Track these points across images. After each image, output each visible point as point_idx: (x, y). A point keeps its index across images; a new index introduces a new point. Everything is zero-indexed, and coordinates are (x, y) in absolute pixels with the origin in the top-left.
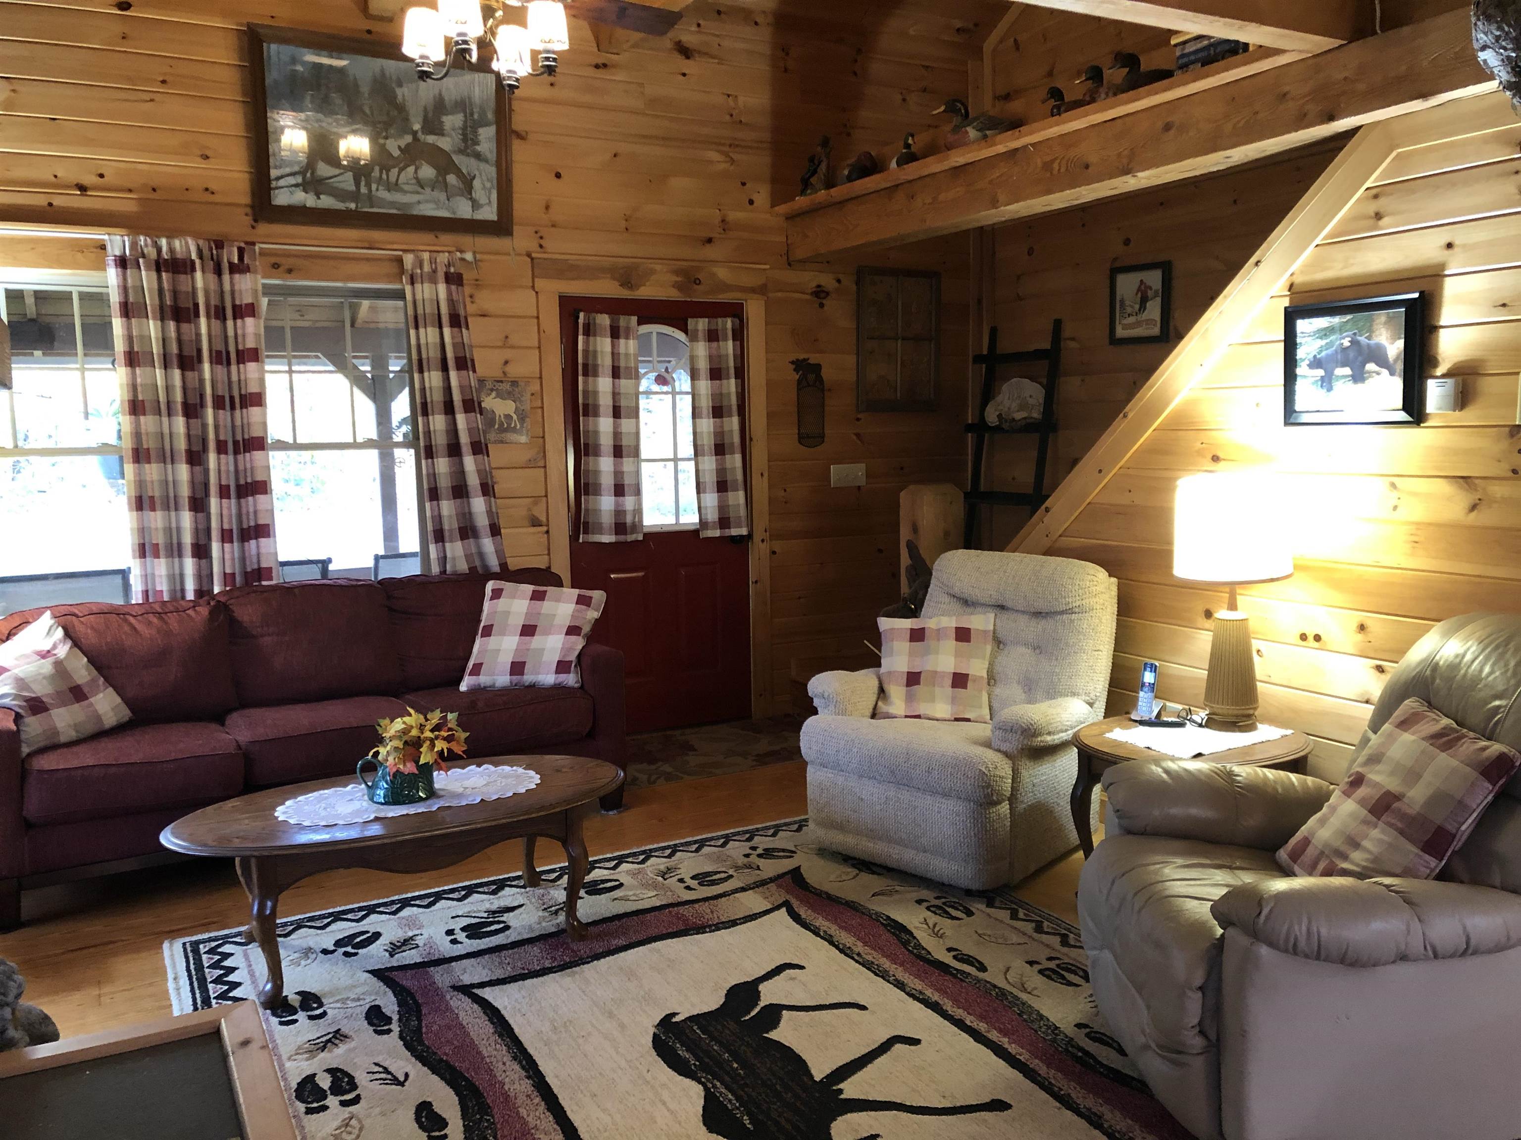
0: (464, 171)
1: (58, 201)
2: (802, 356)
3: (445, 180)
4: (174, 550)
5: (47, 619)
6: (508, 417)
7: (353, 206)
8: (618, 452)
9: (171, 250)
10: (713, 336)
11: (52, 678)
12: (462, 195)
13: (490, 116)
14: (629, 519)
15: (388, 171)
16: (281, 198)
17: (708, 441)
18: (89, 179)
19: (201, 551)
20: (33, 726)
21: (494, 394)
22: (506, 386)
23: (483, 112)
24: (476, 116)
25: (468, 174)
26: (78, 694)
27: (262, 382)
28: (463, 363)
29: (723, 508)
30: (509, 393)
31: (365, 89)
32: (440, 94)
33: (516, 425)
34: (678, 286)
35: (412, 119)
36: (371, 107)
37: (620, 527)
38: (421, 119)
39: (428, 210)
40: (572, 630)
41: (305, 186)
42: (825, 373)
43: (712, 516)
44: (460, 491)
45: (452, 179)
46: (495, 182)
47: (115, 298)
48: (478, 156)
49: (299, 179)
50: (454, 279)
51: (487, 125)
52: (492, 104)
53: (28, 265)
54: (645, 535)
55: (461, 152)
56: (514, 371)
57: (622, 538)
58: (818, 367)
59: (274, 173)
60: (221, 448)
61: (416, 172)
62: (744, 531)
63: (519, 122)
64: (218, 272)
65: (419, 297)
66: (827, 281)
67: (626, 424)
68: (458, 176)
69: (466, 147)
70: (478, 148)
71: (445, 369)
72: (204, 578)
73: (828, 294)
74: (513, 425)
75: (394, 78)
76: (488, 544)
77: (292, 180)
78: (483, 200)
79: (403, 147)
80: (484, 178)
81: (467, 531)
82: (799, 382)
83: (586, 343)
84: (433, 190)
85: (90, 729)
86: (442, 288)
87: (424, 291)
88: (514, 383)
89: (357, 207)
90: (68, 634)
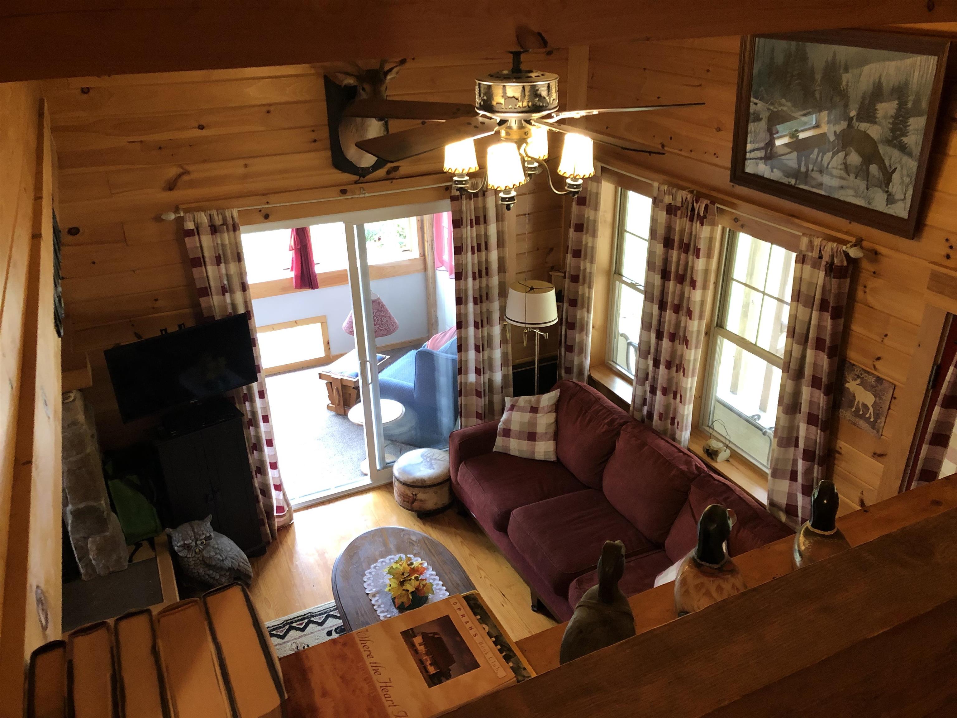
0: (887, 162)
3: (868, 169)
6: (865, 406)
7: (793, 182)
12: (880, 187)
13: (924, 105)
15: (824, 154)
16: (750, 167)
21: (858, 381)
22: (872, 380)
23: (917, 102)
24: (910, 105)
25: (890, 166)
30: (873, 387)
31: (818, 77)
32: (880, 81)
33: (870, 418)
35: (851, 106)
36: (820, 94)
38: (857, 106)
39: (848, 197)
41: (766, 160)
45: (874, 169)
46: (913, 178)
48: (903, 148)
49: (763, 154)
51: (920, 114)
52: (929, 91)
55: (889, 142)
56: (882, 369)
59: (749, 145)
61: (845, 158)
68: (880, 168)
69: (895, 138)
70: (905, 140)
74: (867, 416)
75: (843, 63)
77: (759, 154)
78: (899, 196)
79: (838, 133)
80: (905, 172)
84: (856, 178)
88: (879, 380)
89: (795, 184)
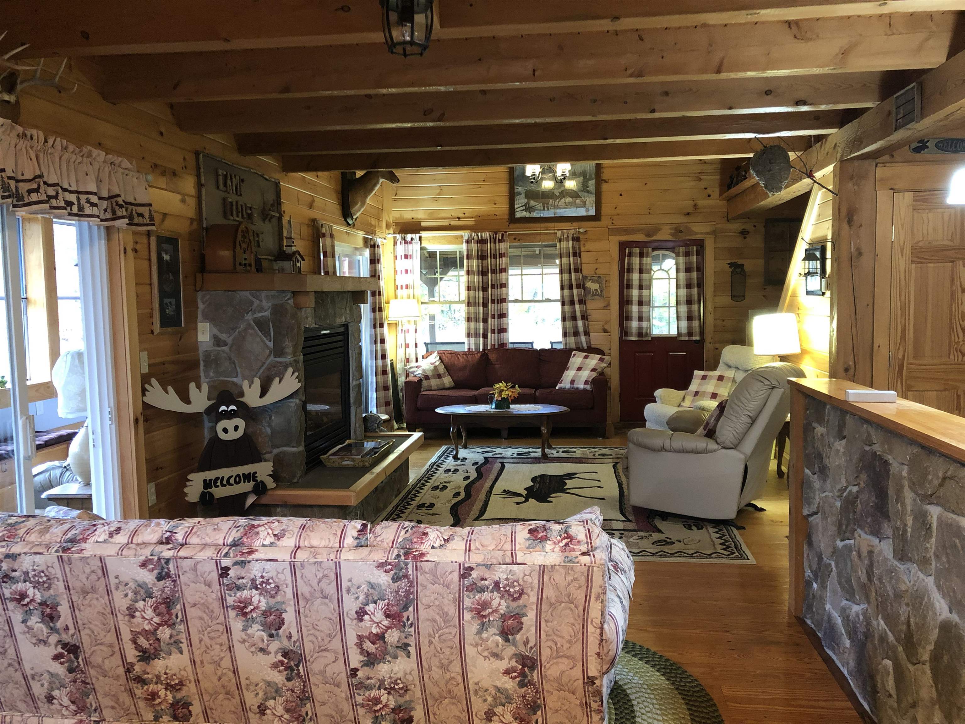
1: (452, 223)
2: (733, 261)
3: (575, 202)
4: (477, 335)
5: (435, 354)
6: (596, 290)
8: (641, 303)
9: (482, 237)
10: (687, 254)
11: (432, 371)
12: (582, 207)
13: (593, 176)
14: (644, 331)
16: (518, 215)
17: (683, 299)
18: (461, 215)
19: (485, 336)
20: (425, 383)
21: (590, 281)
22: (596, 278)
23: (590, 175)
24: (588, 177)
25: (584, 199)
26: (439, 376)
27: (507, 279)
28: (577, 270)
29: (690, 328)
30: (597, 281)
32: (574, 171)
33: (599, 293)
34: (672, 235)
37: (640, 334)
39: (568, 214)
40: (593, 370)
41: (526, 210)
42: (745, 268)
43: (684, 331)
44: (574, 318)
45: (578, 201)
46: (595, 200)
47: (465, 253)
48: (588, 192)
49: (524, 208)
50: (576, 239)
51: (592, 180)
52: (594, 171)
53: (442, 244)
54: (652, 338)
55: (582, 191)
56: (599, 272)
57: (640, 339)
58: (743, 265)
59: (516, 207)
60: (493, 302)
61: (565, 200)
62: (698, 338)
63: (605, 176)
64: (495, 243)
65: (562, 246)
66: (749, 227)
67: (645, 292)
68: (581, 200)
69: (584, 189)
70: (588, 189)
71: (570, 272)
72: (485, 345)
73: (748, 232)
74: (597, 293)
76: (583, 338)
77: (522, 208)
78: (590, 208)
79: (560, 192)
80: (591, 200)
81: (576, 334)
82: (732, 272)
83: (629, 260)
84: (571, 207)
85: (441, 387)
86: (571, 242)
87: (564, 244)
88: (599, 277)
89: (543, 216)
90: (440, 358)
